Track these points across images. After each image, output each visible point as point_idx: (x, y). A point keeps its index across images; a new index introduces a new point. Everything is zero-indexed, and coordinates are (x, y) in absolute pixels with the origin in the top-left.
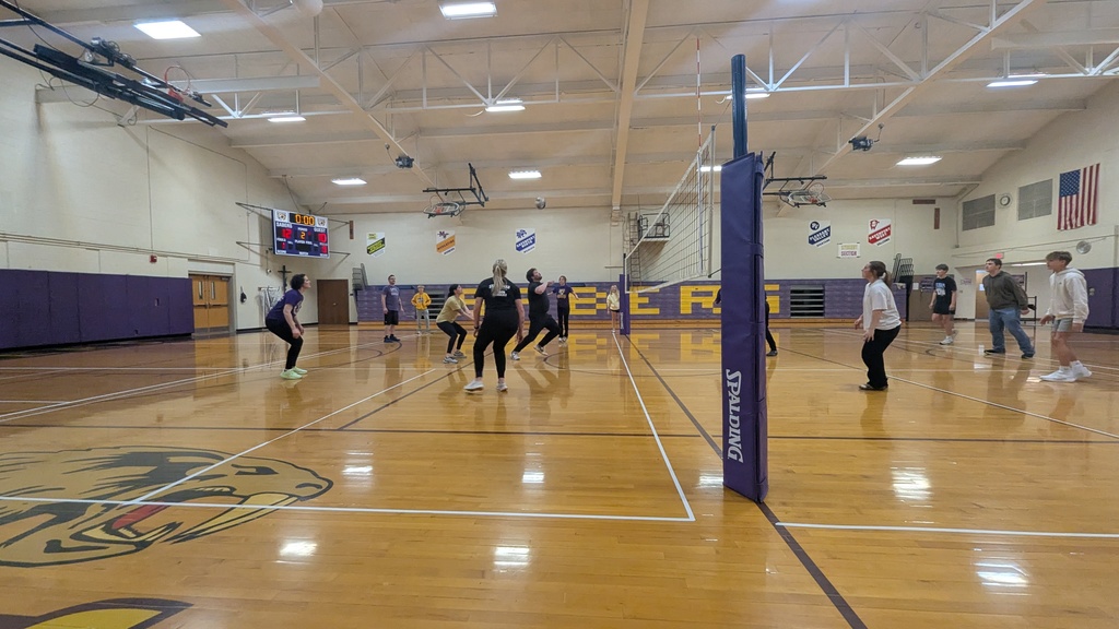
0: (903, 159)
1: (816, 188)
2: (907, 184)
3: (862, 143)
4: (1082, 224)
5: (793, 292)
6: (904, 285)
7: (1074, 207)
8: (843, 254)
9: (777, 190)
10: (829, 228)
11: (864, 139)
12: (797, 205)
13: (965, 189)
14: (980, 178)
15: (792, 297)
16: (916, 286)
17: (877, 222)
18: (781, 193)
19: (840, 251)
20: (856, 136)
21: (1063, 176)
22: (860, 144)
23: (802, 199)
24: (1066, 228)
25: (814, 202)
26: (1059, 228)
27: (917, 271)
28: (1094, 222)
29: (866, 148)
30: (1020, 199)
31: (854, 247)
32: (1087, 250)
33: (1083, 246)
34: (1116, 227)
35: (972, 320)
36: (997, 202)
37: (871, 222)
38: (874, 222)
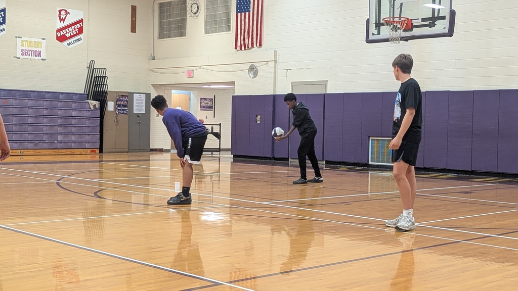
4: (252, 46)
6: (97, 103)
7: (247, 26)
8: (24, 53)
16: (111, 106)
17: (67, 13)
19: (20, 48)
24: (241, 49)
26: (236, 48)
27: (112, 86)
28: (260, 45)
30: (207, 9)
31: (38, 44)
32: (255, 75)
33: (253, 70)
34: (275, 52)
35: (168, 151)
36: (188, 9)
37: (60, 11)
38: (63, 12)
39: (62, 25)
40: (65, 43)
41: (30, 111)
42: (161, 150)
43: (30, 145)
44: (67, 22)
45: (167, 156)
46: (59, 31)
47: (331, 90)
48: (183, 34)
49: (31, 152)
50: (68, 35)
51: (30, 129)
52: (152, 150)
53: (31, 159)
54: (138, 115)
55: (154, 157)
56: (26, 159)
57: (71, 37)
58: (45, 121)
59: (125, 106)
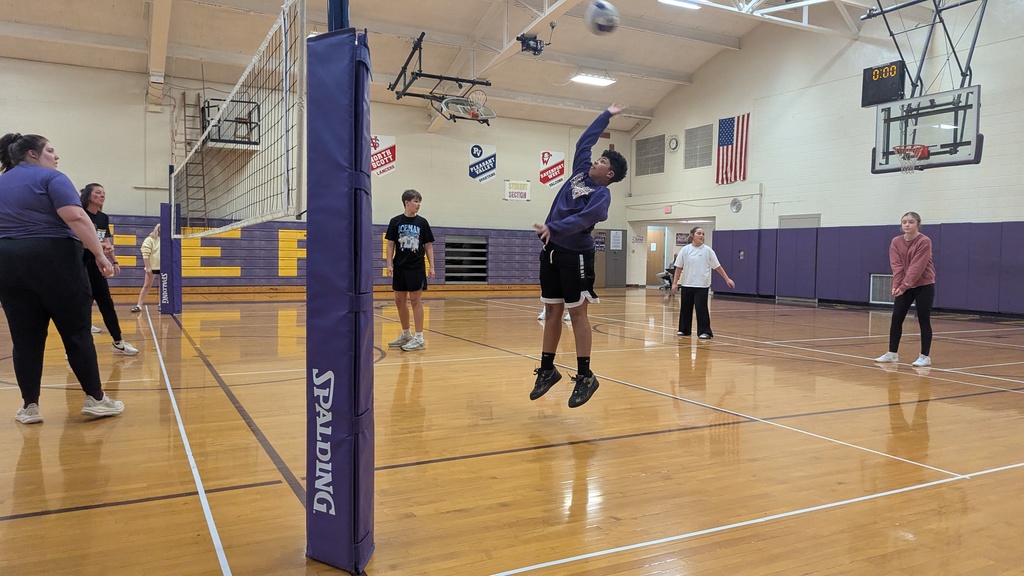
0: (577, 74)
1: (477, 96)
2: (582, 109)
3: (532, 43)
4: (735, 179)
5: (448, 245)
7: (729, 159)
8: (512, 195)
9: (426, 91)
10: (494, 156)
11: (534, 39)
12: (453, 117)
13: (638, 124)
14: (651, 112)
15: (448, 253)
17: (550, 155)
18: (432, 97)
19: (508, 190)
20: (525, 32)
21: (722, 122)
22: (529, 44)
23: (459, 110)
24: (723, 183)
25: (475, 117)
26: (717, 182)
28: (744, 178)
29: (536, 51)
30: (687, 144)
31: (523, 186)
32: (739, 209)
33: (736, 204)
34: (761, 185)
35: (643, 287)
36: (667, 144)
37: (543, 154)
38: (546, 155)
39: (545, 167)
40: (548, 184)
41: (517, 250)
42: (637, 286)
43: (517, 281)
44: (550, 164)
45: (643, 292)
46: (542, 173)
47: (824, 224)
48: (661, 170)
49: (518, 287)
50: (550, 177)
51: (517, 265)
52: (628, 286)
53: (518, 293)
54: (615, 252)
55: (630, 293)
56: (513, 293)
57: (554, 178)
58: (530, 258)
59: (603, 243)
